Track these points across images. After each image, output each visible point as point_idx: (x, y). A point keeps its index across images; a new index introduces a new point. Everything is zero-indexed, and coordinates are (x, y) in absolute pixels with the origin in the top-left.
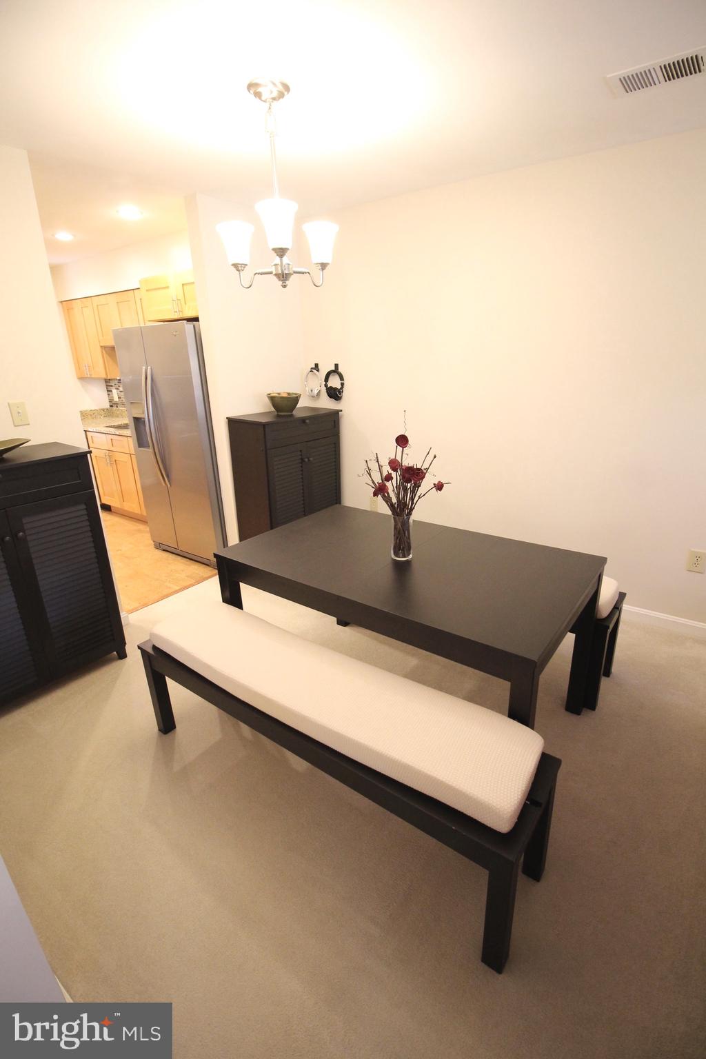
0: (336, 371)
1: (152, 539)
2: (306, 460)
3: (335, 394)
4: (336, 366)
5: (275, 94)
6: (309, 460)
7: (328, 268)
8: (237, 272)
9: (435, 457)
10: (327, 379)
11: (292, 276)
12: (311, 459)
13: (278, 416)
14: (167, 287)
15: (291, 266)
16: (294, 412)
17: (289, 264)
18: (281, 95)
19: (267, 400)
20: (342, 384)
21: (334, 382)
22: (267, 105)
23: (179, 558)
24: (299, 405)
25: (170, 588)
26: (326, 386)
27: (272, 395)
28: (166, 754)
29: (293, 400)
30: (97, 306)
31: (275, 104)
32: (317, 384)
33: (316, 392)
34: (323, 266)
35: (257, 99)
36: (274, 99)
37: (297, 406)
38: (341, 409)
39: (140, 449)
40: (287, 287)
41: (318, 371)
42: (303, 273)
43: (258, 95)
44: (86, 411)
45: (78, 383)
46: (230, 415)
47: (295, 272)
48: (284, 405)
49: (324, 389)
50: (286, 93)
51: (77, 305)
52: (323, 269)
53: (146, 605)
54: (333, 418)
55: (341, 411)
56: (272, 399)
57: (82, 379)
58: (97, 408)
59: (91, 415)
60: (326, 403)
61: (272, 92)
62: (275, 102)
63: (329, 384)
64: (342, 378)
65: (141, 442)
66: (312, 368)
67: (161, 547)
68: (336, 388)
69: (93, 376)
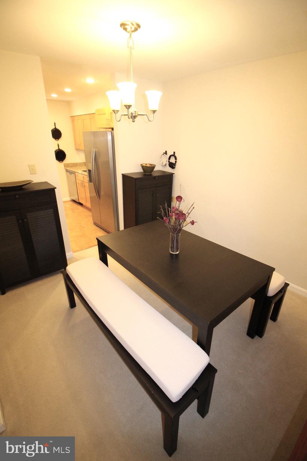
0: (174, 155)
1: (93, 220)
2: (155, 195)
3: (172, 166)
4: (174, 153)
5: (133, 29)
6: (156, 195)
7: (156, 113)
8: (115, 114)
9: (194, 208)
10: (169, 159)
11: (137, 117)
12: (157, 195)
13: (145, 175)
14: (105, 114)
15: (137, 112)
16: (152, 173)
17: (136, 111)
18: (136, 30)
19: (141, 167)
20: (176, 162)
21: (173, 160)
22: (129, 34)
23: (101, 230)
24: (155, 170)
25: (94, 243)
26: (169, 161)
27: (143, 165)
28: (69, 317)
29: (153, 167)
30: (83, 119)
31: (133, 34)
32: (165, 160)
33: (164, 164)
34: (154, 112)
35: (125, 31)
36: (133, 31)
37: (154, 170)
38: (174, 173)
39: (90, 183)
40: (135, 122)
41: (166, 154)
42: (143, 115)
43: (125, 29)
44: (78, 163)
45: (75, 151)
46: (124, 173)
47: (139, 115)
48: (148, 170)
49: (168, 163)
50: (138, 29)
51: (76, 118)
52: (154, 113)
53: (82, 250)
54: (170, 177)
55: (174, 174)
56: (143, 167)
57: (76, 149)
58: (82, 162)
59: (79, 165)
60: (168, 170)
61: (131, 28)
62: (133, 32)
63: (171, 161)
64: (176, 159)
65: (90, 181)
66: (164, 153)
67: (96, 224)
68: (173, 163)
69: (80, 149)
